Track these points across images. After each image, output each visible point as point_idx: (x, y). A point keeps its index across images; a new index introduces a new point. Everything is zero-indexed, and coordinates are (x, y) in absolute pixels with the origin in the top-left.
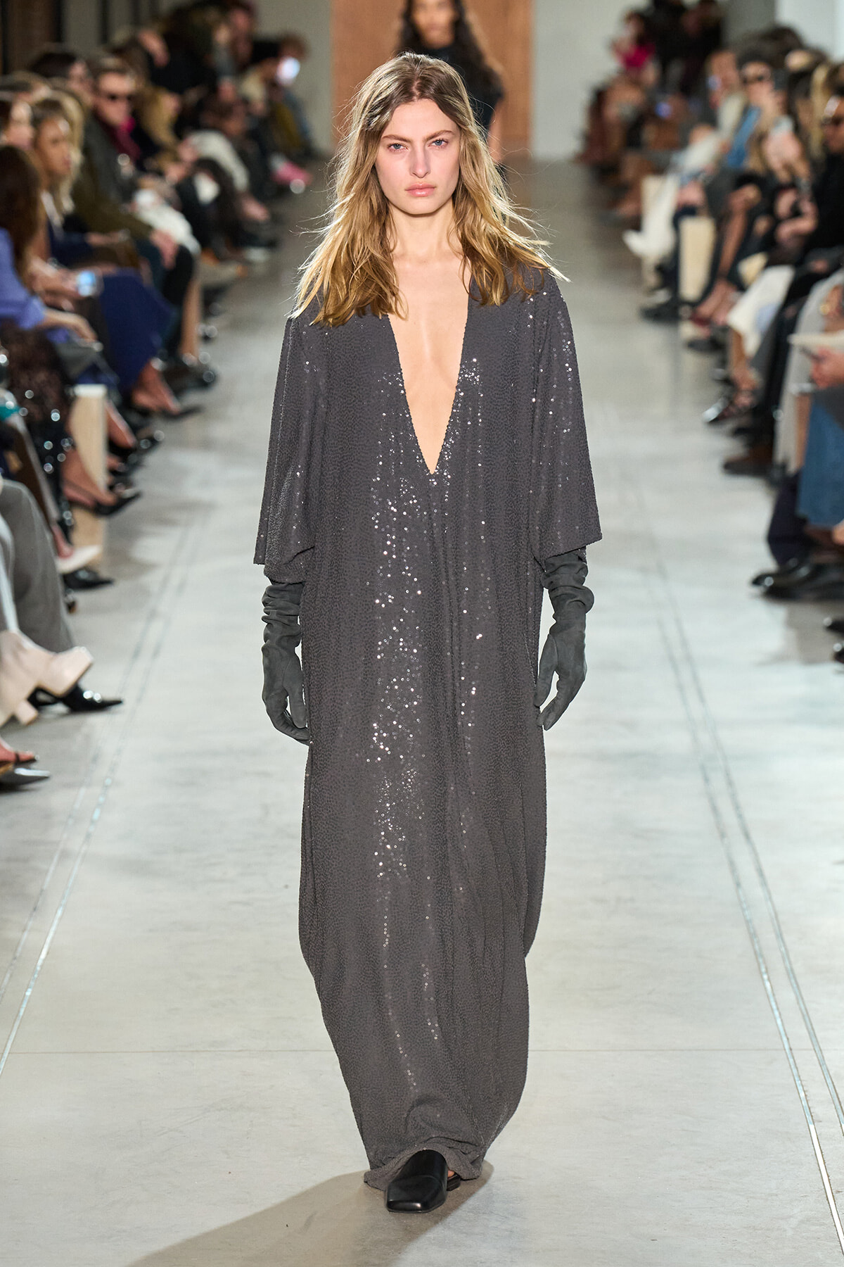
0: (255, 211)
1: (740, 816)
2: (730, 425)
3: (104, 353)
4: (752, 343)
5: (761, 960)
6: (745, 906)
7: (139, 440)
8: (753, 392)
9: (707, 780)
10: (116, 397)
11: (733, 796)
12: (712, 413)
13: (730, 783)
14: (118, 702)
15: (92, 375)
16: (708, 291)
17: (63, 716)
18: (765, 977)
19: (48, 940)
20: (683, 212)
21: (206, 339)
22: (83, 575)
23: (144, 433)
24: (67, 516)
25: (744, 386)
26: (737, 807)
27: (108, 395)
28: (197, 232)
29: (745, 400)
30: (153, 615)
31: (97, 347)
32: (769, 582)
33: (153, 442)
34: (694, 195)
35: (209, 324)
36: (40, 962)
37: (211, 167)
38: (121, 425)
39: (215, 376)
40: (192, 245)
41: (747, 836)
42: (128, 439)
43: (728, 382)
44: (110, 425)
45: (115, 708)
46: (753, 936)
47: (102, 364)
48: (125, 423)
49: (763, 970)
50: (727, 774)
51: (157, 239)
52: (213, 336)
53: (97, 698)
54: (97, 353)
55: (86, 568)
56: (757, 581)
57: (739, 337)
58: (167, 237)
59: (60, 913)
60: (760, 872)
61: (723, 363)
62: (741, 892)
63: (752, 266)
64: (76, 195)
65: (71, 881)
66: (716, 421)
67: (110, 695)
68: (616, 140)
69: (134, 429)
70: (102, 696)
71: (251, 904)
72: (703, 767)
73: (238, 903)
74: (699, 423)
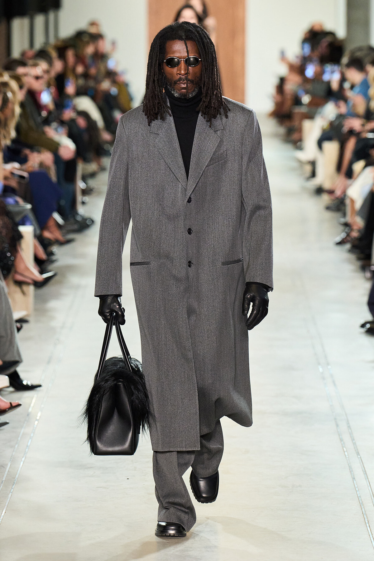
0: (106, 136)
1: (354, 444)
2: (348, 246)
3: (33, 209)
4: (358, 204)
5: (365, 517)
6: (357, 489)
8: (359, 231)
9: (337, 425)
11: (351, 434)
12: (338, 239)
13: (349, 427)
14: (40, 386)
17: (12, 392)
18: (368, 525)
21: (83, 203)
25: (355, 227)
26: (353, 440)
29: (355, 234)
30: (57, 342)
31: (28, 206)
32: (368, 326)
37: (85, 115)
39: (93, 221)
41: (358, 454)
42: (44, 256)
43: (346, 225)
45: (38, 389)
46: (361, 504)
47: (31, 216)
49: (367, 522)
50: (348, 423)
52: (87, 203)
53: (29, 384)
54: (30, 209)
56: (363, 326)
57: (352, 201)
60: (365, 472)
61: (344, 215)
62: (355, 482)
63: (358, 166)
64: (18, 129)
66: (340, 243)
70: (32, 383)
71: (108, 488)
72: (335, 419)
73: (101, 487)
74: (331, 244)
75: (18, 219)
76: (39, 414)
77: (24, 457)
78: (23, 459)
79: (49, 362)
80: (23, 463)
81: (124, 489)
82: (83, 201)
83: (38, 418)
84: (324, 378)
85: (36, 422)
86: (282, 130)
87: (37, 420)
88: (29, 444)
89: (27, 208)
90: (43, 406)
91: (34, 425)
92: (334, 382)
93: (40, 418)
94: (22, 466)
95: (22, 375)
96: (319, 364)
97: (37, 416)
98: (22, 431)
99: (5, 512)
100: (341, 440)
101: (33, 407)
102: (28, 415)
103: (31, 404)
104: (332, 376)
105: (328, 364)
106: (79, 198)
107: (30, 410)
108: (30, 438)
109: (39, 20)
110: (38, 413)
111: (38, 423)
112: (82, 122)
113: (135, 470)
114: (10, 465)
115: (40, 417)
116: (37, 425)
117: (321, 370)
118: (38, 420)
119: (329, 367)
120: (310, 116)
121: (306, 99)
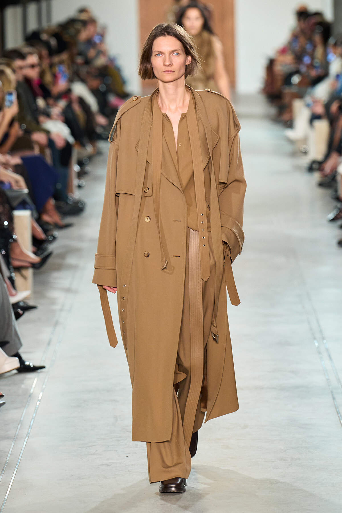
0: (101, 120)
2: (340, 222)
3: (29, 194)
7: (47, 236)
9: (334, 399)
10: (36, 215)
12: (331, 216)
15: (23, 206)
16: (327, 156)
19: (10, 485)
20: (314, 117)
21: (79, 187)
22: (21, 304)
23: (49, 233)
24: (13, 274)
27: (32, 215)
28: (73, 133)
30: (56, 324)
31: (26, 191)
33: (54, 238)
34: (319, 110)
35: (81, 180)
36: (6, 497)
38: (39, 229)
39: (85, 204)
40: (71, 140)
42: (43, 236)
43: (338, 199)
44: (33, 229)
47: (28, 200)
48: (40, 228)
51: (54, 136)
52: (83, 185)
53: (31, 365)
54: (27, 193)
55: (23, 301)
58: (58, 135)
59: (15, 471)
65: (21, 456)
66: (333, 220)
67: (37, 364)
68: (279, 83)
69: (46, 231)
70: (33, 364)
71: (110, 466)
72: (332, 392)
73: (103, 465)
74: (325, 221)
75: (15, 204)
76: (41, 395)
77: (27, 437)
78: (26, 439)
79: (49, 343)
80: (26, 443)
81: (126, 466)
82: (80, 185)
83: (40, 398)
84: (320, 353)
85: (38, 403)
86: (273, 111)
87: (38, 400)
88: (31, 424)
89: (24, 193)
90: (44, 386)
91: (36, 405)
92: (330, 357)
93: (41, 399)
94: (25, 445)
95: (24, 357)
96: (315, 339)
97: (39, 397)
98: (24, 412)
99: (10, 492)
100: (338, 413)
101: (35, 387)
102: (30, 396)
103: (33, 385)
104: (327, 350)
105: (323, 339)
106: (75, 182)
107: (32, 391)
108: (33, 418)
109: (32, 8)
110: (40, 393)
111: (39, 404)
112: (77, 108)
113: (136, 447)
114: (14, 445)
115: (42, 397)
116: (39, 406)
117: (317, 344)
118: (40, 401)
119: (325, 341)
120: (300, 96)
121: (296, 79)
